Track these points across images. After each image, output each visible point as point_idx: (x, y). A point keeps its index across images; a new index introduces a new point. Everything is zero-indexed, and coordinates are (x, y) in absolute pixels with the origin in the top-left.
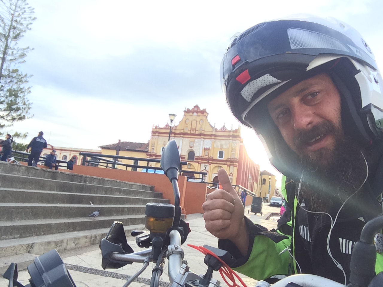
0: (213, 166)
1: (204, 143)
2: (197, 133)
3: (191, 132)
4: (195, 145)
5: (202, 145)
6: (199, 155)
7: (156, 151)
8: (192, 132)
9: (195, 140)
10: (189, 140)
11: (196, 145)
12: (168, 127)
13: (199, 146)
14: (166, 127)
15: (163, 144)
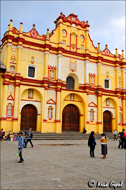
3: (70, 50)
7: (20, 71)
12: (35, 35)
13: (82, 70)
14: (32, 35)
15: (31, 61)
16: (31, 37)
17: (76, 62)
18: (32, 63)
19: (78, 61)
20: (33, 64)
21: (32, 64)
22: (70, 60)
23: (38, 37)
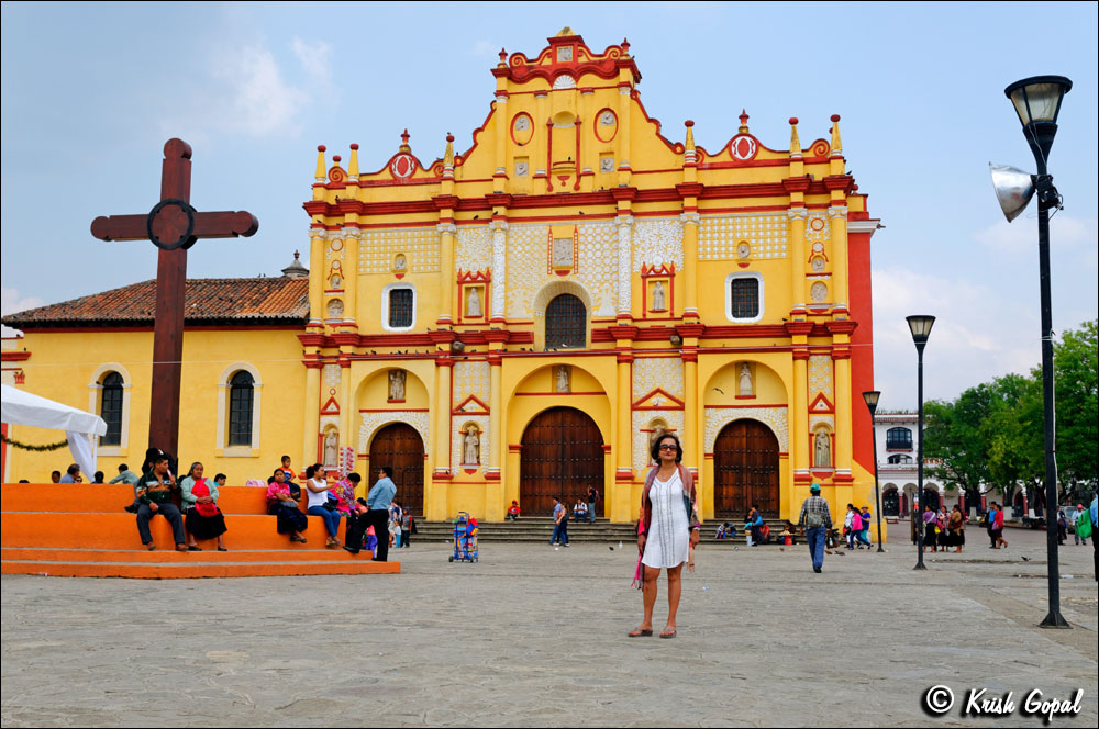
0: (709, 364)
1: (637, 241)
2: (588, 186)
3: (550, 188)
4: (581, 255)
5: (625, 254)
6: (612, 314)
7: (355, 315)
8: (558, 188)
9: (582, 231)
10: (546, 232)
11: (588, 255)
12: (409, 172)
13: (607, 261)
14: (397, 173)
15: (394, 271)
16: (395, 182)
17: (576, 231)
18: (400, 276)
19: (586, 226)
20: (403, 280)
21: (397, 280)
22: (550, 232)
23: (419, 174)
